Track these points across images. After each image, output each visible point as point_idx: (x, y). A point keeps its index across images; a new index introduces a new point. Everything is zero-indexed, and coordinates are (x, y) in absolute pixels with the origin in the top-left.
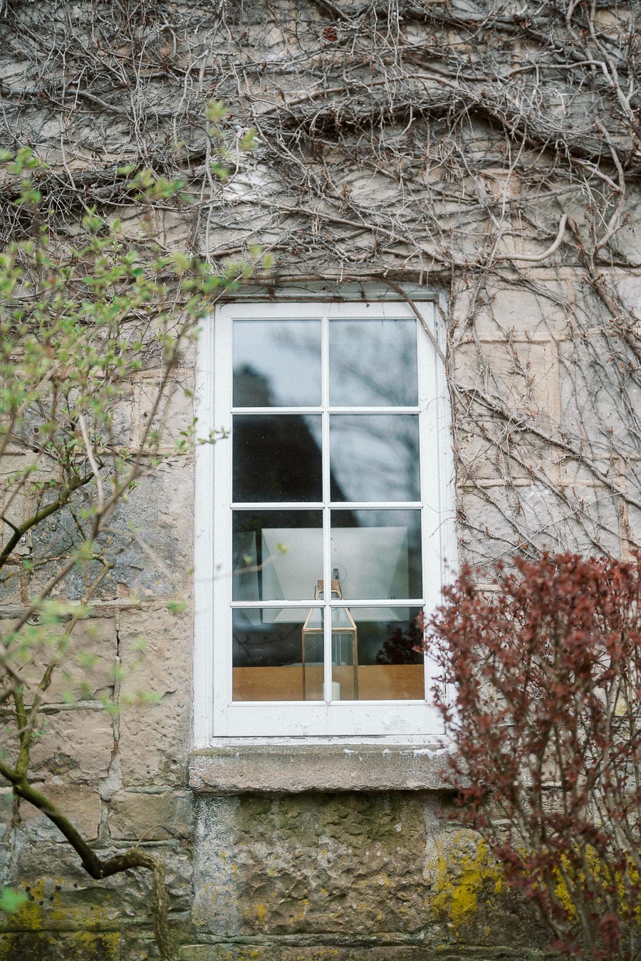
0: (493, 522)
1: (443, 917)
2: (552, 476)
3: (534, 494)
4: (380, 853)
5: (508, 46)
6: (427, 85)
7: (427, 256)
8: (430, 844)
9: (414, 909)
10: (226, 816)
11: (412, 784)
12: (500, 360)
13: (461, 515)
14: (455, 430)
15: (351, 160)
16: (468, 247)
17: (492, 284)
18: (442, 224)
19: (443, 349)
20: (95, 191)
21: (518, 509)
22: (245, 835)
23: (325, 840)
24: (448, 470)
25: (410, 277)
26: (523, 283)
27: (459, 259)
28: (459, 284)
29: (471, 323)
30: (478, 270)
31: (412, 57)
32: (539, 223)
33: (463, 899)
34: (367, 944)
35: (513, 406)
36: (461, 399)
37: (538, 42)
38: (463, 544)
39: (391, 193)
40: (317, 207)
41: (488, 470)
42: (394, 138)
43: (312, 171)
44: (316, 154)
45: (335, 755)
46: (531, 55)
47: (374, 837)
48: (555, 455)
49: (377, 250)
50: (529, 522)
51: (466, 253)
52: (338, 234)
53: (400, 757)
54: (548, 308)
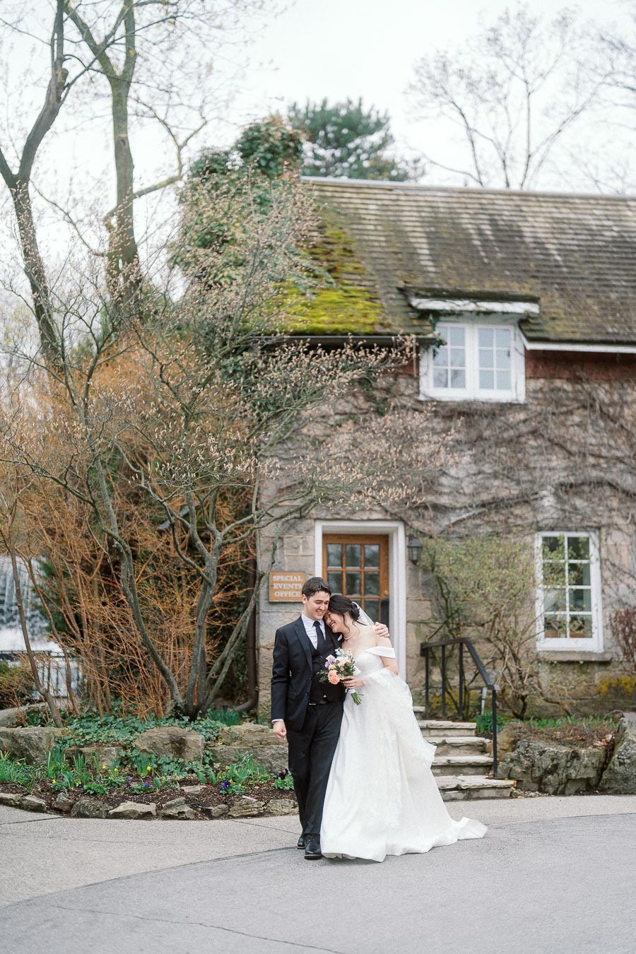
0: (612, 593)
1: (599, 693)
2: (626, 581)
3: (622, 586)
4: (584, 677)
5: (615, 464)
6: (594, 474)
7: (595, 522)
8: (596, 675)
9: (593, 691)
10: (547, 667)
11: (593, 659)
12: (613, 550)
13: (603, 591)
14: (601, 568)
15: (576, 494)
16: (605, 519)
17: (611, 530)
18: (599, 513)
19: (598, 546)
20: (511, 502)
21: (618, 590)
22: (551, 672)
23: (570, 673)
24: (599, 578)
25: (592, 527)
26: (619, 529)
27: (603, 523)
28: (603, 530)
29: (606, 540)
30: (609, 526)
31: (594, 466)
32: (624, 512)
33: (605, 689)
34: (581, 699)
35: (617, 563)
36: (602, 561)
37: (624, 463)
38: (604, 599)
39: (585, 504)
40: (567, 507)
41: (610, 579)
42: (586, 488)
43: (566, 497)
44: (567, 492)
45: (574, 652)
46: (622, 466)
47: (583, 673)
48: (627, 576)
49: (582, 520)
50: (621, 593)
51: (604, 521)
52: (572, 515)
53: (590, 653)
54: (626, 536)
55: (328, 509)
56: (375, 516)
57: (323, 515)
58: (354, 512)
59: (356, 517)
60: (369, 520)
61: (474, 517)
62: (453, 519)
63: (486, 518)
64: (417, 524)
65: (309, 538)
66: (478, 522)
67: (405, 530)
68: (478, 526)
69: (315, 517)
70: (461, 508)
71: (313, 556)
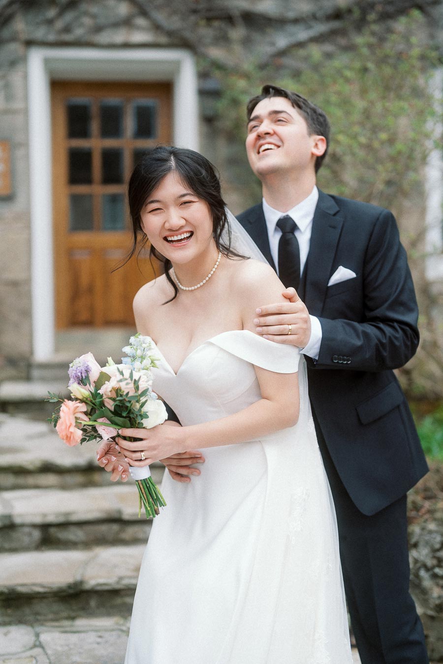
55: (50, 22)
56: (139, 37)
57: (40, 33)
58: (98, 29)
59: (104, 37)
60: (127, 46)
61: (319, 39)
62: (282, 41)
63: (343, 41)
64: (216, 53)
65: (16, 78)
66: (328, 47)
67: (197, 64)
68: (329, 56)
69: (24, 36)
70: (296, 21)
71: (26, 112)
